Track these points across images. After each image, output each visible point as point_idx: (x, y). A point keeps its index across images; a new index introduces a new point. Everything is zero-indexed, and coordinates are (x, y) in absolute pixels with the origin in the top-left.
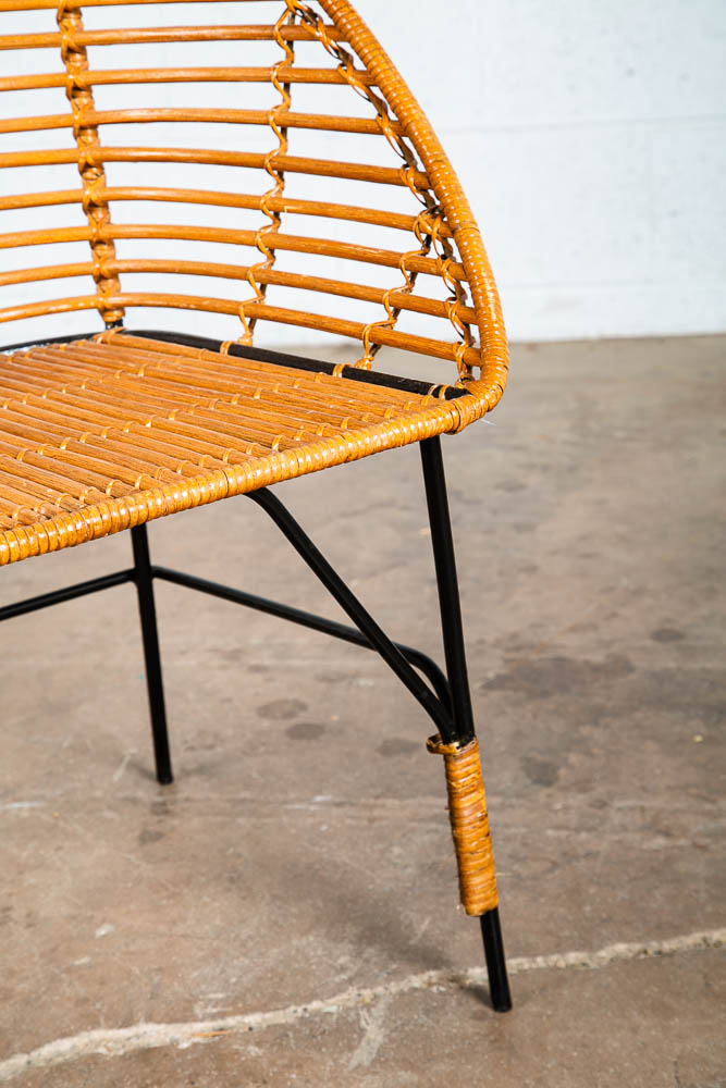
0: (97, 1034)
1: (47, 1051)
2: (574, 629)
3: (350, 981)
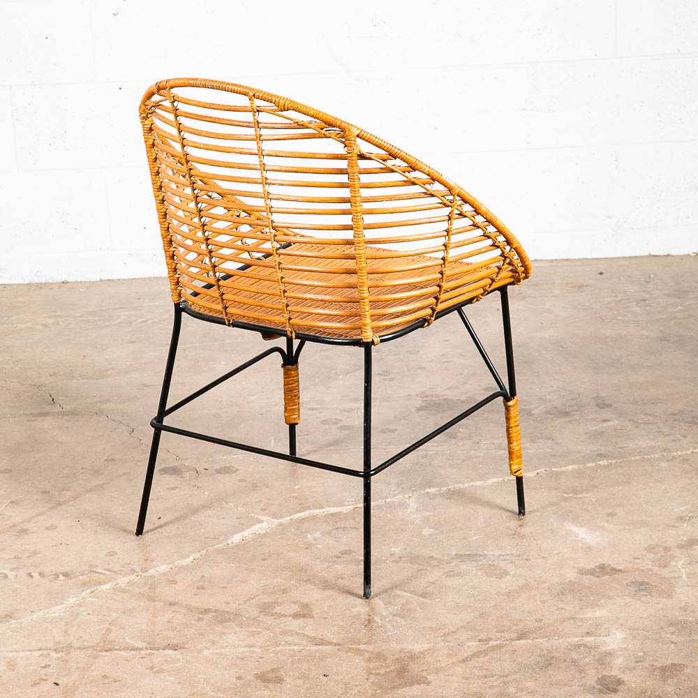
0: (311, 511)
1: (296, 516)
2: (449, 389)
3: (399, 493)
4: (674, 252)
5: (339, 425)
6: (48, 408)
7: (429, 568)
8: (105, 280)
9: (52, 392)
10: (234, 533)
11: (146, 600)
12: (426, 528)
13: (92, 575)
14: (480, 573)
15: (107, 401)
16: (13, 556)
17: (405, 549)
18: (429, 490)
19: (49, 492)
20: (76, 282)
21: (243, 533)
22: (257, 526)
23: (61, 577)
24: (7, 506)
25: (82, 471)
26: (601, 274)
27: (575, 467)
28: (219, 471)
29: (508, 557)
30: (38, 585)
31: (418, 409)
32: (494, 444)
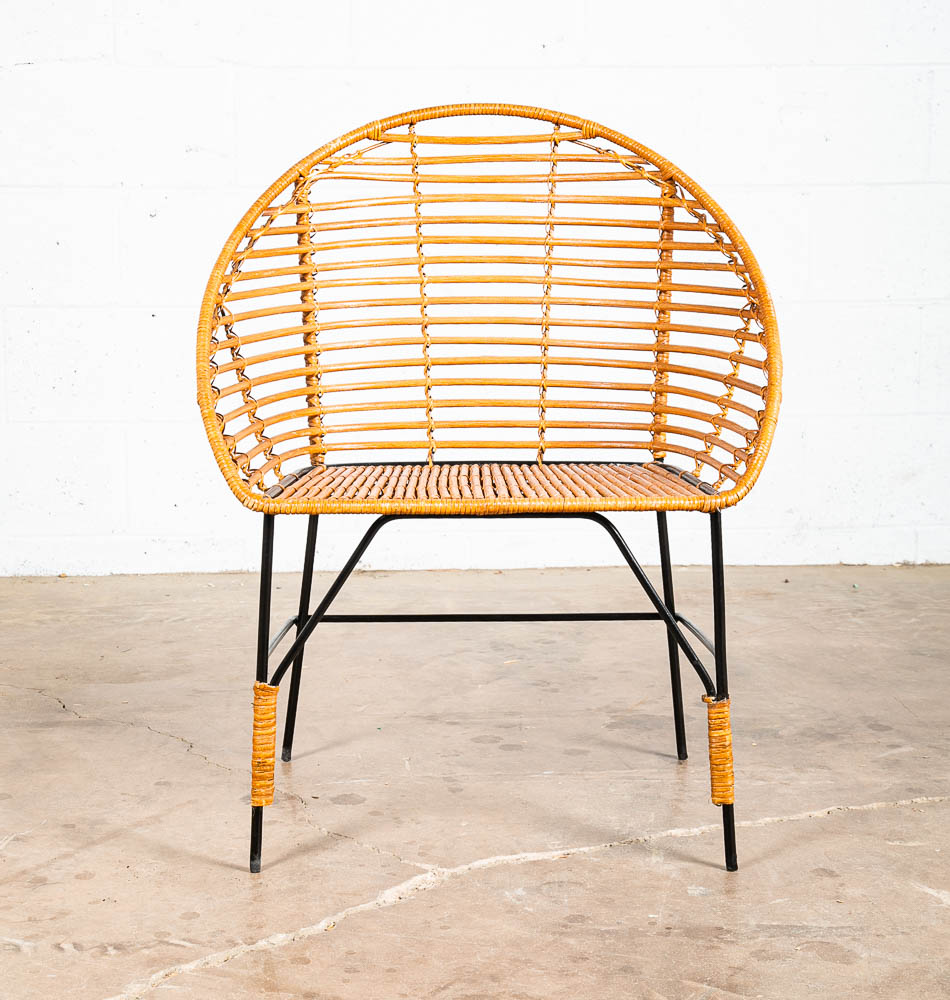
3: (627, 834)
4: (872, 562)
5: (500, 744)
6: (59, 717)
7: (722, 945)
8: (117, 575)
9: (61, 698)
10: (385, 887)
11: (263, 990)
12: (691, 885)
13: (164, 947)
14: (810, 954)
15: (144, 710)
16: (26, 919)
17: (671, 916)
18: (674, 832)
19: (73, 826)
20: (78, 576)
21: (398, 888)
22: (418, 879)
23: (112, 951)
24: (9, 844)
25: (122, 797)
26: (787, 581)
27: (882, 804)
28: (336, 800)
29: (845, 931)
30: (74, 963)
31: (610, 726)
32: (743, 772)
